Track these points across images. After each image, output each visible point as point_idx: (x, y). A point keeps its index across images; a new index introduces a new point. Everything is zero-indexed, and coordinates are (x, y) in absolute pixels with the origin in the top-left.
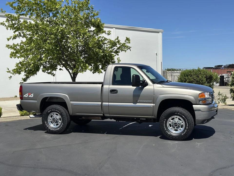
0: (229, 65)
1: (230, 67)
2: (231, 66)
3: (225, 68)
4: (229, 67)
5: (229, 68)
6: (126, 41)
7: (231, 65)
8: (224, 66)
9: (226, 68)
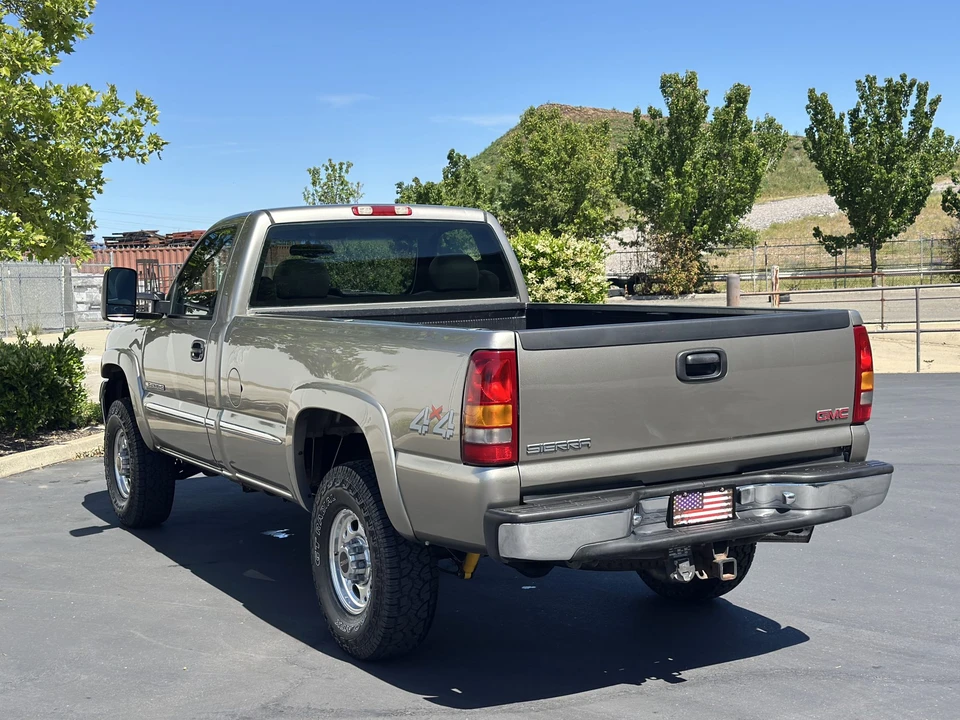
0: (124, 234)
1: (133, 243)
2: (134, 238)
3: (109, 247)
4: (126, 241)
5: (126, 246)
6: (136, 109)
7: (132, 234)
8: (106, 239)
9: (115, 247)
